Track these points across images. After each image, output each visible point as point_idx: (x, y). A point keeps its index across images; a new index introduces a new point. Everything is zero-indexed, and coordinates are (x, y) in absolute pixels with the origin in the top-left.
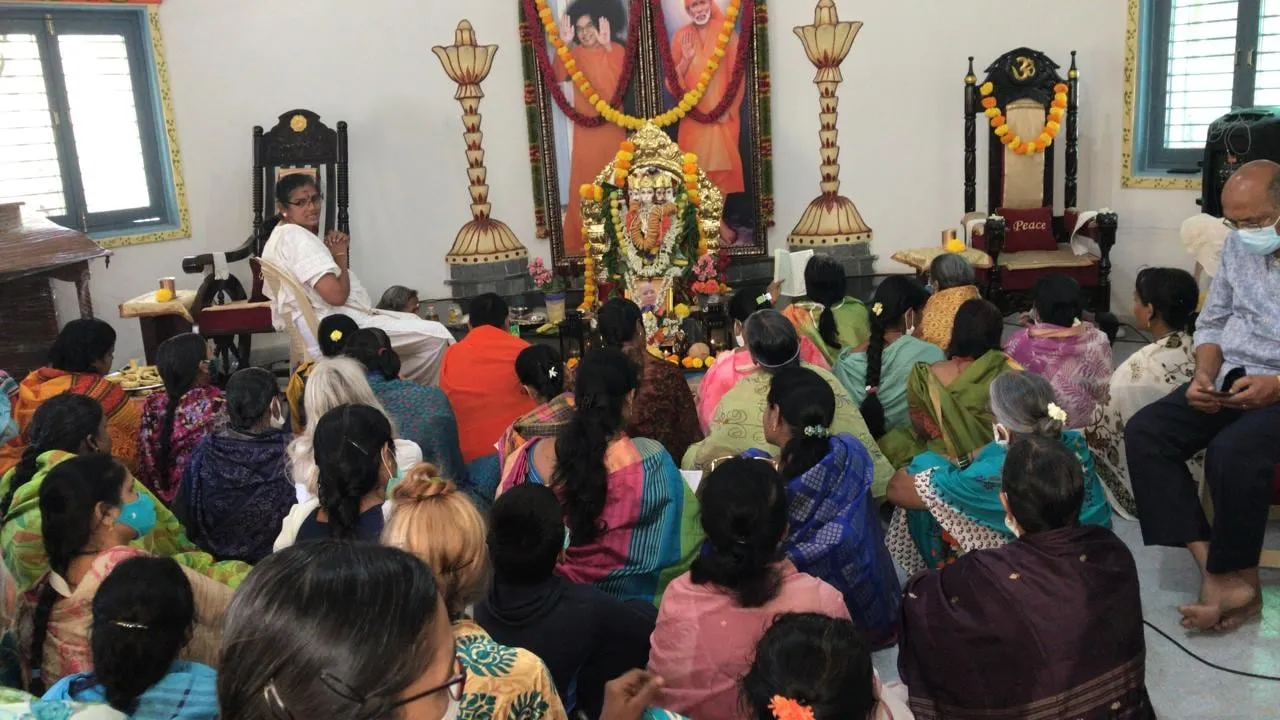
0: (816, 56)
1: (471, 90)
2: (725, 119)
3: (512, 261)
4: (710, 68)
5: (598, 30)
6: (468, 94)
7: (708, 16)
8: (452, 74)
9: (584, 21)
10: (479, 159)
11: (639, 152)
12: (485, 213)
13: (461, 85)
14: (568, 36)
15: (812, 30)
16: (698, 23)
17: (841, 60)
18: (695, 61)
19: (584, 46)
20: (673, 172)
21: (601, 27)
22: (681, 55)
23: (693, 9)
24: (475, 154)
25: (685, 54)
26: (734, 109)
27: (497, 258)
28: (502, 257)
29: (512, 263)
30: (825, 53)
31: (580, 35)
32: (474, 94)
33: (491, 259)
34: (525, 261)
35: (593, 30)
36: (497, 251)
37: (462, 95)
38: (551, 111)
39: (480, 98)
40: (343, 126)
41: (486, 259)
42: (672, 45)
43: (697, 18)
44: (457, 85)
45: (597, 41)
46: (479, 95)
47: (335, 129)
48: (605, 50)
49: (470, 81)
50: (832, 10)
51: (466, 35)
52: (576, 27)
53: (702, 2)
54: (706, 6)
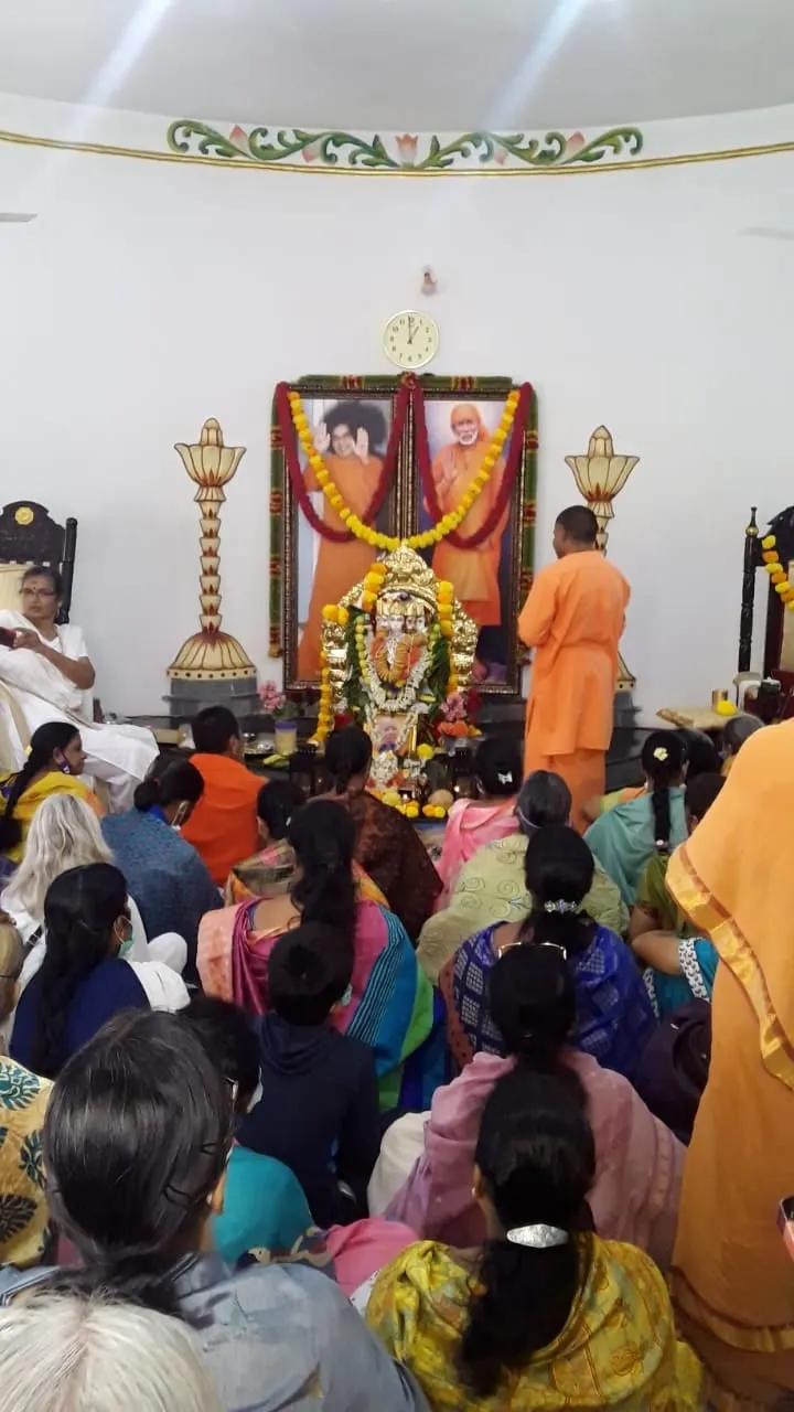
0: (588, 488)
1: (212, 493)
2: (485, 545)
3: (240, 680)
4: (473, 491)
5: (356, 441)
6: (209, 497)
7: (475, 437)
8: (194, 474)
9: (341, 430)
10: (214, 567)
11: (390, 575)
12: (215, 625)
13: (201, 486)
14: (322, 443)
15: (585, 461)
16: (464, 443)
17: (613, 496)
18: (457, 482)
19: (339, 457)
20: (427, 600)
21: (359, 438)
22: (443, 475)
23: (460, 428)
24: (210, 561)
25: (447, 475)
26: (495, 537)
27: (223, 675)
28: (229, 675)
29: (238, 683)
30: (598, 487)
31: (336, 445)
32: (215, 497)
33: (217, 676)
34: (253, 682)
35: (351, 441)
36: (224, 668)
37: (203, 498)
38: (297, 521)
39: (220, 502)
40: (73, 523)
41: (211, 676)
42: (434, 463)
43: (464, 438)
44: (198, 486)
45: (353, 453)
46: (221, 499)
47: (64, 525)
48: (361, 463)
49: (212, 483)
50: (608, 442)
51: (213, 435)
52: (332, 436)
53: (469, 422)
54: (473, 426)
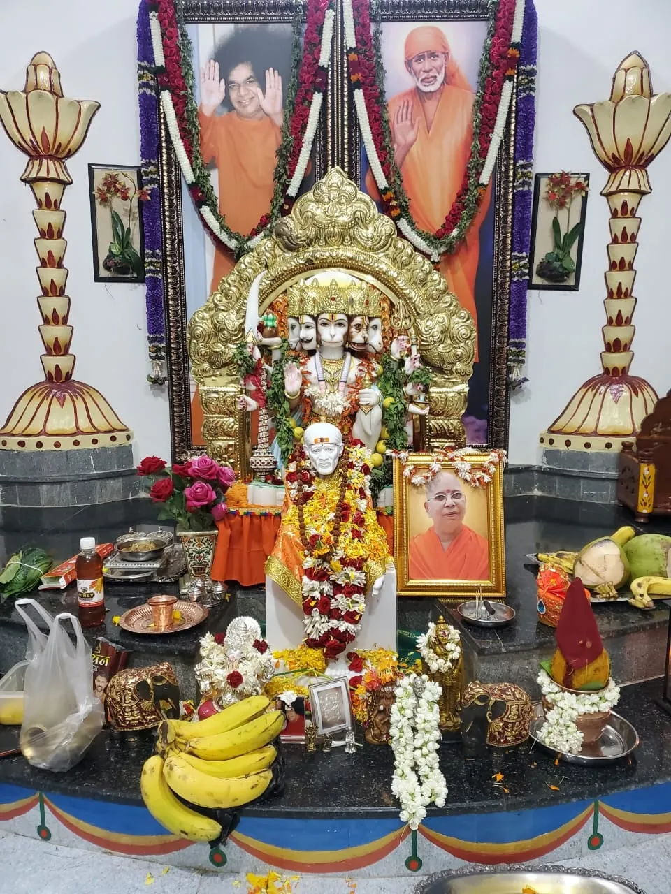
0: (611, 149)
1: (48, 168)
3: (104, 449)
5: (264, 90)
6: (43, 174)
7: (440, 78)
8: (18, 138)
9: (241, 73)
10: (58, 283)
12: (64, 370)
13: (32, 158)
14: (214, 95)
15: (607, 110)
16: (424, 89)
17: (652, 158)
19: (239, 114)
21: (267, 86)
23: (417, 66)
24: (51, 274)
27: (76, 443)
28: (86, 443)
29: (100, 454)
30: (629, 145)
31: (234, 96)
32: (54, 176)
33: (67, 444)
34: (126, 452)
35: (255, 89)
36: (78, 432)
37: (33, 175)
38: (180, 216)
39: (62, 183)
41: (57, 445)
43: (422, 80)
44: (27, 158)
45: (260, 108)
46: (63, 177)
48: (272, 121)
49: (47, 154)
50: (645, 71)
51: (43, 76)
52: (228, 84)
53: (433, 55)
54: (439, 62)
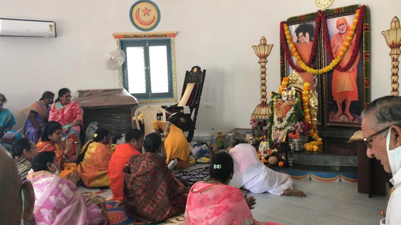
0: (390, 43)
1: (263, 60)
2: (351, 70)
5: (305, 37)
7: (345, 29)
9: (301, 34)
11: (290, 82)
12: (264, 101)
15: (387, 32)
16: (342, 32)
18: (339, 47)
19: (300, 43)
21: (306, 36)
22: (335, 45)
23: (339, 27)
24: (263, 81)
25: (336, 45)
26: (354, 66)
27: (265, 117)
28: (267, 117)
30: (393, 42)
31: (299, 39)
32: (263, 61)
33: (263, 117)
35: (304, 37)
36: (266, 115)
37: (260, 61)
39: (266, 62)
40: (205, 71)
42: (331, 41)
43: (341, 30)
44: (259, 58)
45: (304, 41)
48: (307, 45)
49: (263, 57)
51: (262, 42)
52: (298, 37)
53: (343, 24)
54: (345, 26)
